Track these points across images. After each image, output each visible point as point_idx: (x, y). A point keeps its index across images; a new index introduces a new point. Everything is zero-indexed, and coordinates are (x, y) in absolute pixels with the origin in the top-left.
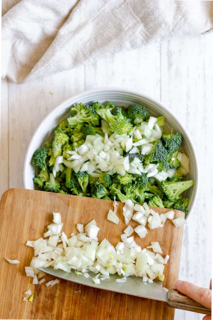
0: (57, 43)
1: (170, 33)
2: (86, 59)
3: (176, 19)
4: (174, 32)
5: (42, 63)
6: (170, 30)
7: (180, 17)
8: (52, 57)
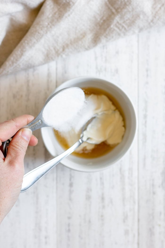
0: (26, 41)
1: (149, 24)
2: (58, 56)
3: (155, 9)
4: (153, 23)
5: (10, 63)
6: (149, 21)
7: (159, 6)
8: (21, 57)
